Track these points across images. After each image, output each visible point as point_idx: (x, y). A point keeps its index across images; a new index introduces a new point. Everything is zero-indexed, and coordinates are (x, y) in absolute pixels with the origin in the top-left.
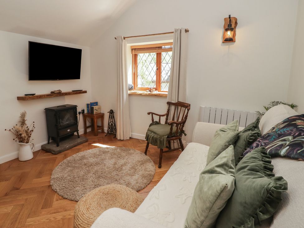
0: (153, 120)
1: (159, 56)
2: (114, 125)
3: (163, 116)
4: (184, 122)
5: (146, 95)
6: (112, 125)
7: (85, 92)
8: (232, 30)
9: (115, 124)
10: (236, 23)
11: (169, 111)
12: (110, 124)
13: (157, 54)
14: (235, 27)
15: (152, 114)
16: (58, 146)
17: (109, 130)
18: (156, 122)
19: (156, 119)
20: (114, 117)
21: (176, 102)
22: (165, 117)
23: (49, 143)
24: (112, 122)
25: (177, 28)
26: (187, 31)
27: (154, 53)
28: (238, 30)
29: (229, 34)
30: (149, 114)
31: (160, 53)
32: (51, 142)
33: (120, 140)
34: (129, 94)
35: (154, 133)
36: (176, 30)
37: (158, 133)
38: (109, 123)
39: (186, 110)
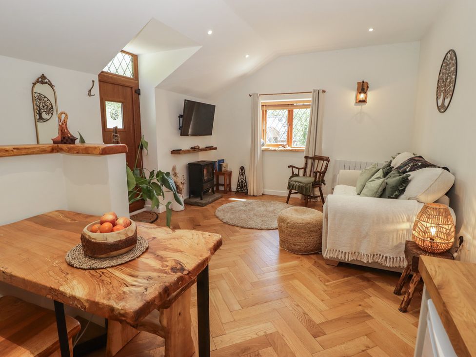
0: (293, 173)
1: (291, 113)
2: (244, 182)
3: (302, 169)
4: (324, 172)
5: (281, 151)
6: (242, 182)
7: (216, 149)
8: (365, 93)
9: (246, 181)
10: (368, 87)
11: (306, 164)
12: (240, 181)
13: (289, 111)
14: (367, 90)
15: (293, 167)
16: (201, 199)
17: (239, 187)
18: (296, 174)
19: (296, 171)
20: (245, 173)
21: (313, 156)
22: (303, 170)
23: (190, 198)
24: (242, 180)
25: (315, 89)
26: (324, 91)
27: (285, 110)
28: (369, 93)
29: (362, 96)
30: (289, 167)
31: (292, 110)
32: (192, 197)
33: (254, 196)
34: (263, 151)
35: (299, 182)
36: (314, 91)
37: (302, 182)
38: (239, 180)
39: (325, 162)
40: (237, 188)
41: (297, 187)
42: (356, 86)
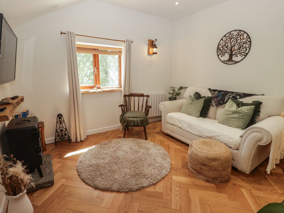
0: (122, 110)
6: (61, 131)
9: (66, 129)
12: (59, 131)
17: (58, 138)
20: (64, 121)
24: (61, 128)
26: (132, 42)
29: (155, 50)
30: (120, 106)
31: (97, 55)
38: (57, 130)
39: (145, 98)
40: (55, 139)
41: (139, 121)
42: (147, 42)
